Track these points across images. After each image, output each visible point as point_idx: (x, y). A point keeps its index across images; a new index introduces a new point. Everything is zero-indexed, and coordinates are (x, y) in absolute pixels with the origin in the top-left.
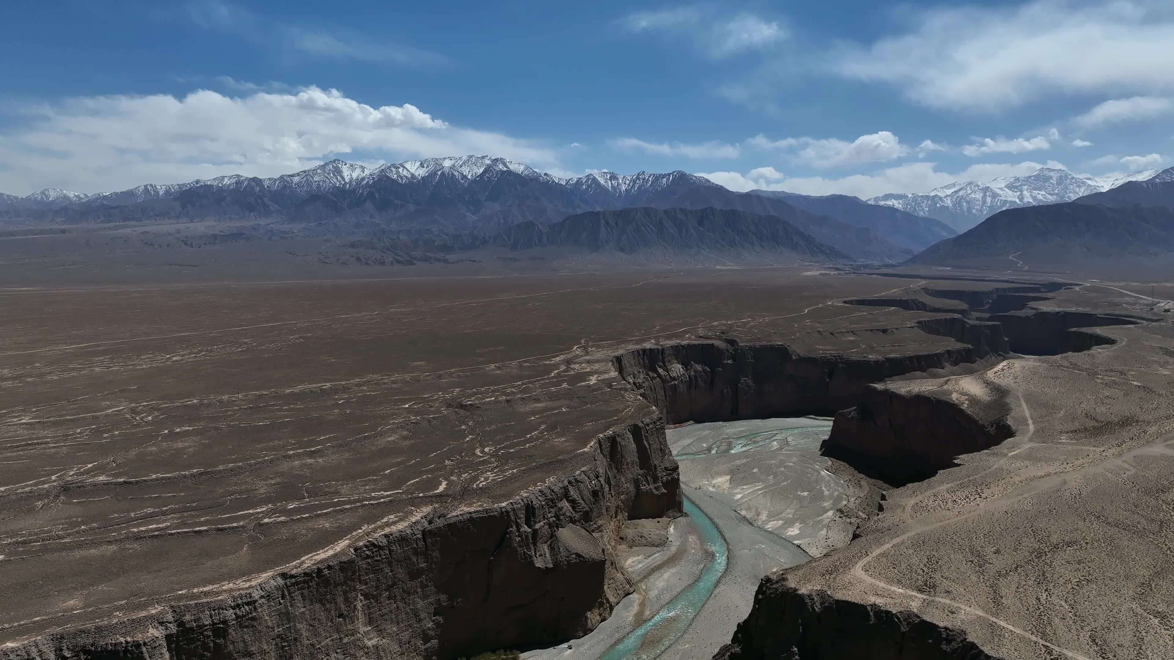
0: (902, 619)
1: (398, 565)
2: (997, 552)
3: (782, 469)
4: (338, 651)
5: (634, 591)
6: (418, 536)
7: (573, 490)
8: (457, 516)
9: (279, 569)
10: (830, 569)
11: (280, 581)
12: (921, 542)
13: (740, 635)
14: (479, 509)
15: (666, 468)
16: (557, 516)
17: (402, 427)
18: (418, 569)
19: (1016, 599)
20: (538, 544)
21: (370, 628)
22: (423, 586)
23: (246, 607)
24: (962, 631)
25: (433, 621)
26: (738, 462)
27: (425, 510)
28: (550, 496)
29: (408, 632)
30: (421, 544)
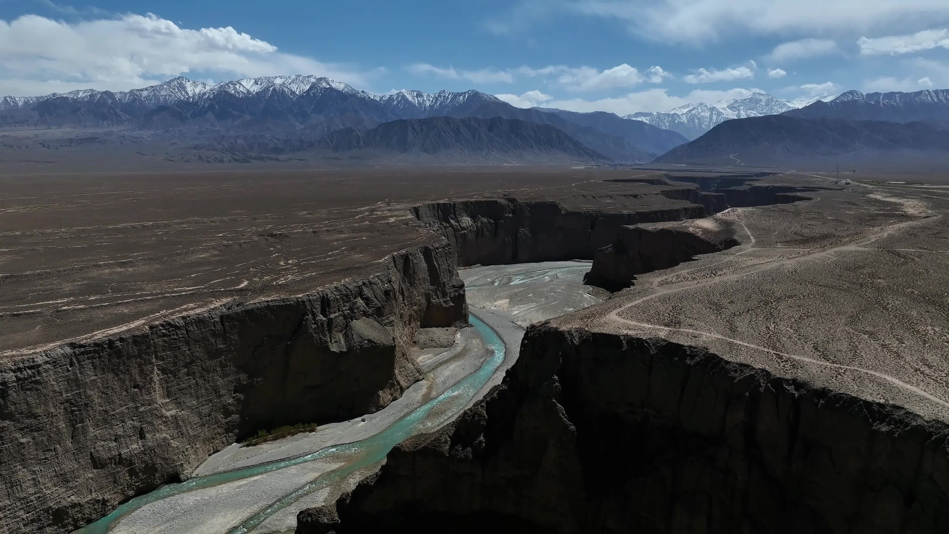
0: (651, 344)
1: (196, 345)
2: (732, 302)
3: (552, 294)
4: (134, 418)
5: (423, 379)
6: (216, 319)
7: (367, 290)
8: (255, 304)
9: (68, 340)
10: (588, 316)
11: (68, 350)
12: (667, 299)
13: (508, 379)
14: (276, 298)
15: (453, 286)
16: (351, 309)
17: (213, 248)
18: (216, 349)
19: (749, 328)
20: (333, 332)
21: (168, 400)
22: (222, 366)
23: (28, 371)
24: (705, 348)
25: (234, 398)
26: (516, 290)
27: (225, 301)
28: (345, 292)
29: (207, 406)
30: (219, 327)
